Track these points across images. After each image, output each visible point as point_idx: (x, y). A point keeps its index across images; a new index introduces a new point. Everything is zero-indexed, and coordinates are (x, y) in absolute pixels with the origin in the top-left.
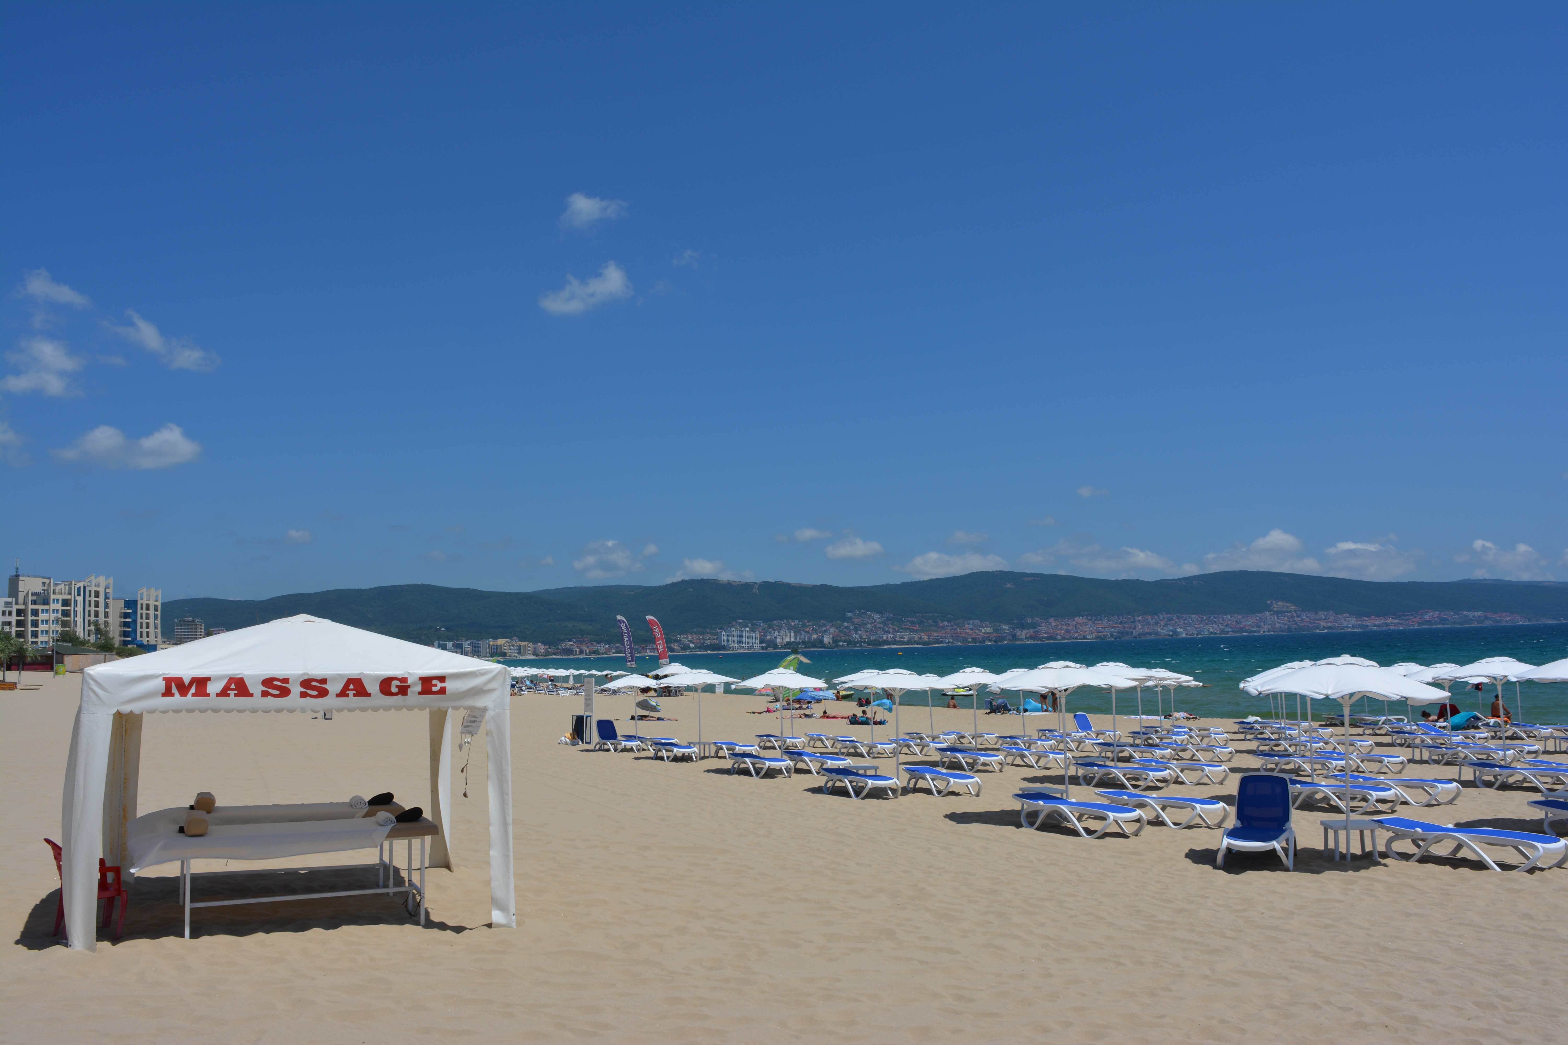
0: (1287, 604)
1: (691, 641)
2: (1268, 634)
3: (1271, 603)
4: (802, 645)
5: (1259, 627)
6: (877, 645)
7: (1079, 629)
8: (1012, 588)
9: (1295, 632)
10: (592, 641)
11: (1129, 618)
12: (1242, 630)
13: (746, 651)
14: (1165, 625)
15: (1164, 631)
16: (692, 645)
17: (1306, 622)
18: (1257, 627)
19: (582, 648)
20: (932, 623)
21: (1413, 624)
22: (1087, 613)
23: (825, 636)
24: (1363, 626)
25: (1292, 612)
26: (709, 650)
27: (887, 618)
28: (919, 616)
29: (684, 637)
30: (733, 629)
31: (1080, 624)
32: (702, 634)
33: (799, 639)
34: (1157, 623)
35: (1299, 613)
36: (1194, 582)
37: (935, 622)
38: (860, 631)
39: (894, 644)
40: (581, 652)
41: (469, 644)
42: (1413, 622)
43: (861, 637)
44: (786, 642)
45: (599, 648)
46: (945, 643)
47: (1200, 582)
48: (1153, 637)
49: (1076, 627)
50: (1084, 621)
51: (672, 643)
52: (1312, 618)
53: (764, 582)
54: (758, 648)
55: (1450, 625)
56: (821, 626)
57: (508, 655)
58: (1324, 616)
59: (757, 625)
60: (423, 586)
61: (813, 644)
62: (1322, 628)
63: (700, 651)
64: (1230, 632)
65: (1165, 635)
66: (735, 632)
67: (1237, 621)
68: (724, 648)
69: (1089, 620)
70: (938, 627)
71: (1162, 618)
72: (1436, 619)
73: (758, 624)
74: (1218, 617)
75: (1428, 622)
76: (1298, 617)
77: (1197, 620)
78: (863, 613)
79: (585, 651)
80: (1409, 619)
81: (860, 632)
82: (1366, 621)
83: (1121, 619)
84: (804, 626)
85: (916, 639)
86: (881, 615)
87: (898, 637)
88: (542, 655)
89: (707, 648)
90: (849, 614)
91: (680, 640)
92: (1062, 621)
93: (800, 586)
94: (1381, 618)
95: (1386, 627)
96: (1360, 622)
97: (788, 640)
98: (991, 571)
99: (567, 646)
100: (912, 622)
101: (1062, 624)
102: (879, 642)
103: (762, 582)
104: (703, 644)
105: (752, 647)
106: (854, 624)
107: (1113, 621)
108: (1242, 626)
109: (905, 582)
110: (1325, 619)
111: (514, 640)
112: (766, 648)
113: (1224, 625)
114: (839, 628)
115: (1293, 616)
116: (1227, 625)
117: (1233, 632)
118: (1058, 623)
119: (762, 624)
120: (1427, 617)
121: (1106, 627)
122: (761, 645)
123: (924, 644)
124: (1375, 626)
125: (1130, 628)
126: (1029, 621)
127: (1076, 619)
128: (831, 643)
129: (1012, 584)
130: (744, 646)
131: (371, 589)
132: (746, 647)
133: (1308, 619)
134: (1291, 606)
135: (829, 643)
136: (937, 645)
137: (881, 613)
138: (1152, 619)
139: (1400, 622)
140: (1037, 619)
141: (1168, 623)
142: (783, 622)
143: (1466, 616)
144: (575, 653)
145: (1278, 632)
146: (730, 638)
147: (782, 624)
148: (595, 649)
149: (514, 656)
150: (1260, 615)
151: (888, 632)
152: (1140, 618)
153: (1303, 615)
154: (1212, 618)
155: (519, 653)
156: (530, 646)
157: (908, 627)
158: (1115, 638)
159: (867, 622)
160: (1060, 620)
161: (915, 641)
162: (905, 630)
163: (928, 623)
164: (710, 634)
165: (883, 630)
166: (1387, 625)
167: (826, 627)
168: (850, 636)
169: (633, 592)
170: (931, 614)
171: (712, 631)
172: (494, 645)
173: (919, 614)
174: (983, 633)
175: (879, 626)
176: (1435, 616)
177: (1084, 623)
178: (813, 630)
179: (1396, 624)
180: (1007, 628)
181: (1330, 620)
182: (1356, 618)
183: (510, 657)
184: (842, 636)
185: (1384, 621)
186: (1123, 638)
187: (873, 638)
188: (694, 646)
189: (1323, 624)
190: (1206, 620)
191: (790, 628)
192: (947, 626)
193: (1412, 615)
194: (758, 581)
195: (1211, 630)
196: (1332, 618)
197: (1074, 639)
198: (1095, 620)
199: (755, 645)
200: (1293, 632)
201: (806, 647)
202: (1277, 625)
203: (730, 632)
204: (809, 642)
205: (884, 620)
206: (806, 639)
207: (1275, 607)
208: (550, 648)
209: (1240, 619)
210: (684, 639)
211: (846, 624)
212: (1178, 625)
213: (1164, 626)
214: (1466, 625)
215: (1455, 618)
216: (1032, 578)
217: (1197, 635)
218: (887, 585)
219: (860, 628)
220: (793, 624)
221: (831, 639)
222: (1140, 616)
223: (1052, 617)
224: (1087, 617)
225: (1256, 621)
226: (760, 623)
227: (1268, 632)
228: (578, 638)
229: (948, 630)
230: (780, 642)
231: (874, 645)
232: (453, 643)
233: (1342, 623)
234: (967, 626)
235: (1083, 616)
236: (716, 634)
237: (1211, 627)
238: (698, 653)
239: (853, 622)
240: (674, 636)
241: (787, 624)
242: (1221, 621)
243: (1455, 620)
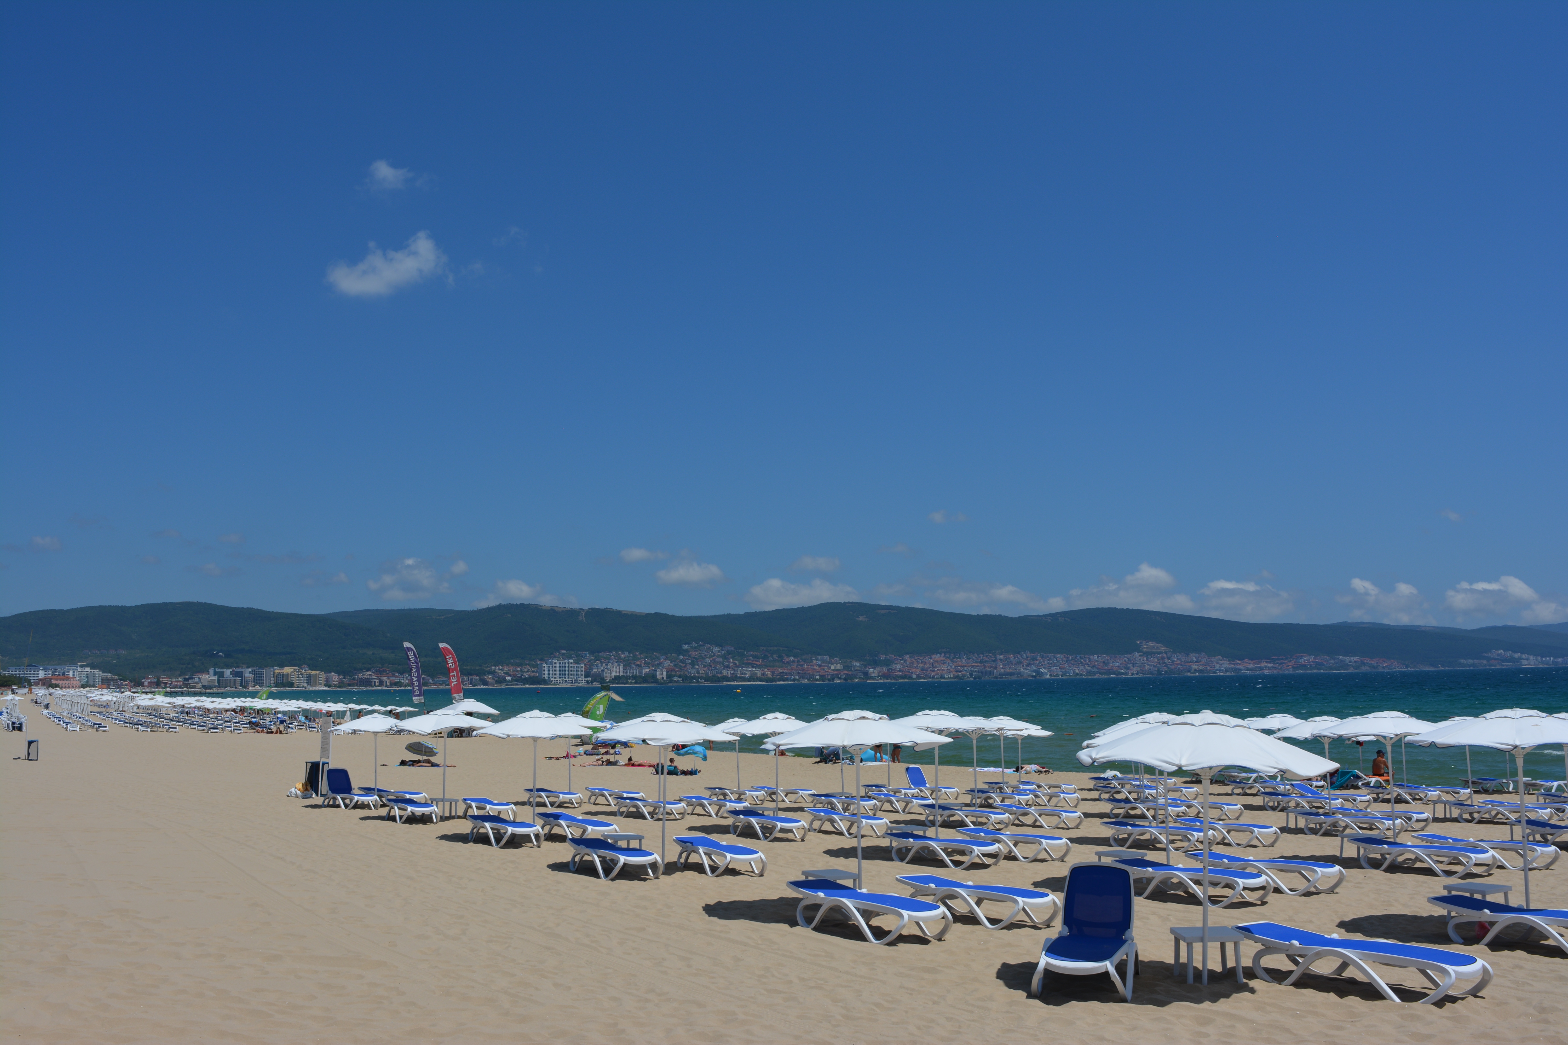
0: (1158, 645)
1: (507, 674)
2: (1137, 676)
3: (1141, 643)
4: (633, 680)
5: (1128, 668)
6: (716, 681)
7: (936, 667)
8: (865, 621)
9: (1165, 675)
10: (394, 671)
11: (990, 656)
12: (1109, 672)
13: (569, 686)
14: (1029, 665)
15: (1027, 672)
16: (508, 678)
17: (1177, 664)
18: (1125, 668)
19: (382, 678)
20: (777, 658)
21: (1288, 668)
22: (945, 650)
23: (658, 670)
24: (1235, 670)
25: (1163, 653)
26: (527, 684)
27: (728, 651)
28: (763, 650)
29: (499, 668)
30: (554, 661)
31: (937, 662)
32: (520, 665)
33: (629, 673)
34: (1019, 663)
35: (1169, 654)
36: (1060, 619)
37: (780, 657)
38: (698, 665)
39: (734, 681)
40: (381, 683)
41: (250, 673)
42: (1288, 666)
43: (698, 672)
44: (615, 676)
45: (402, 680)
46: (791, 681)
47: (1067, 619)
48: (1015, 678)
49: (933, 665)
50: (942, 659)
51: (485, 675)
52: (1183, 660)
53: (592, 609)
54: (582, 682)
55: (1326, 670)
56: (654, 659)
57: (295, 686)
58: (1196, 658)
59: (582, 657)
60: (199, 604)
61: (645, 679)
62: (1193, 671)
63: (517, 685)
64: (1097, 673)
65: (1028, 676)
66: (557, 664)
67: (1104, 662)
68: (545, 682)
69: (948, 658)
70: (783, 662)
71: (1025, 657)
72: (1312, 663)
73: (584, 655)
74: (1085, 657)
75: (1304, 667)
76: (1169, 658)
77: (1062, 660)
78: (701, 645)
79: (385, 683)
80: (1284, 663)
81: (697, 667)
82: (1240, 664)
83: (982, 657)
84: (635, 658)
85: (759, 675)
86: (721, 648)
87: (739, 673)
88: (335, 686)
89: (525, 681)
90: (686, 647)
91: (495, 672)
92: (919, 659)
93: (632, 614)
94: (1254, 661)
95: (1259, 671)
96: (1233, 666)
97: (617, 674)
98: (843, 602)
99: (365, 676)
100: (755, 657)
101: (918, 662)
102: (718, 678)
103: (589, 609)
104: (521, 677)
105: (576, 681)
106: (691, 658)
107: (973, 659)
108: (1110, 667)
109: (749, 612)
110: (1196, 662)
111: (304, 668)
112: (592, 682)
113: (1091, 666)
114: (674, 661)
115: (1163, 658)
116: (1093, 666)
117: (1100, 673)
118: (914, 660)
119: (588, 655)
120: (1302, 661)
121: (966, 666)
122: (586, 679)
123: (767, 681)
124: (1248, 669)
125: (991, 667)
126: (883, 657)
127: (934, 656)
128: (665, 678)
129: (865, 616)
130: (567, 680)
131: (137, 606)
132: (569, 680)
133: (1179, 662)
134: (1161, 647)
135: (663, 678)
136: (781, 683)
137: (721, 646)
138: (1015, 658)
139: (1275, 666)
140: (891, 656)
141: (1032, 662)
142: (611, 654)
143: (1342, 661)
144: (373, 684)
145: (1148, 675)
146: (551, 670)
147: (611, 656)
148: (397, 680)
149: (303, 687)
150: (1128, 656)
151: (728, 667)
152: (1002, 657)
153: (1174, 657)
154: (1078, 658)
155: (309, 683)
156: (322, 676)
157: (750, 661)
158: (975, 678)
159: (705, 655)
160: (916, 658)
161: (757, 678)
162: (747, 665)
163: (772, 657)
164: (529, 665)
165: (723, 664)
166: (1261, 669)
167: (660, 660)
168: (686, 670)
169: (443, 617)
170: (776, 648)
171: (531, 663)
172: (279, 673)
173: (762, 648)
174: (832, 670)
175: (718, 660)
176: (1311, 661)
177: (941, 660)
178: (645, 663)
179: (1269, 668)
180: (858, 664)
181: (1202, 663)
182: (1229, 661)
183: (298, 687)
184: (677, 671)
185: (1258, 664)
186: (983, 678)
187: (711, 673)
188: (510, 678)
189: (1194, 667)
190: (1072, 660)
191: (619, 660)
192: (793, 661)
193: (1286, 659)
194: (586, 608)
195: (1077, 671)
196: (1204, 661)
197: (930, 678)
198: (953, 658)
199: (579, 679)
200: (1162, 674)
201: (636, 683)
202: (1147, 667)
203: (551, 664)
204: (641, 677)
205: (724, 654)
206: (637, 673)
207: (1144, 648)
208: (344, 678)
209: (1108, 660)
210: (500, 670)
211: (681, 657)
212: (1042, 665)
213: (1027, 666)
214: (1341, 670)
215: (1331, 663)
216: (887, 611)
217: (1062, 676)
218: (729, 615)
219: (697, 662)
220: (623, 656)
221: (665, 674)
222: (1001, 655)
223: (907, 653)
224: (945, 655)
225: (1124, 663)
226: (586, 655)
227: (1137, 674)
228: (378, 667)
229: (794, 666)
230: (607, 676)
231: (712, 681)
232: (231, 670)
233: (1214, 666)
234: (815, 662)
235: (940, 654)
236: (536, 666)
237: (1077, 667)
238: (515, 687)
239: (690, 656)
240: (487, 667)
241: (616, 656)
242: (1087, 661)
243: (1331, 665)
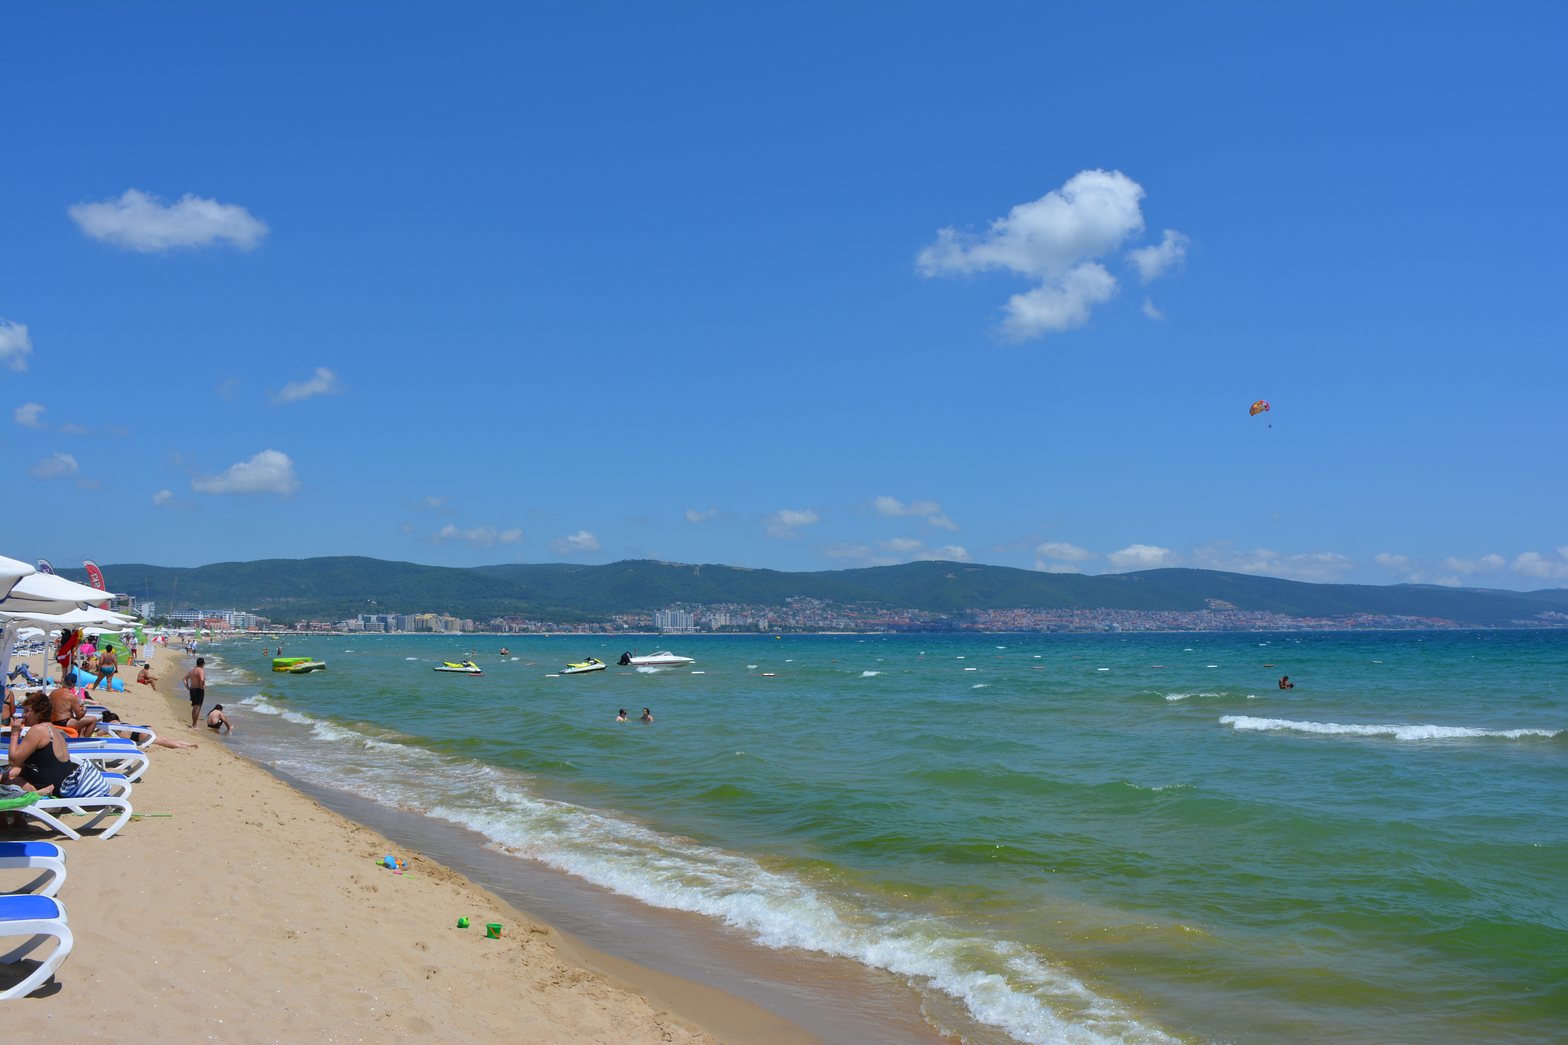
0: (1225, 603)
1: (626, 622)
2: (1204, 631)
3: (1209, 601)
4: (737, 629)
5: (1196, 624)
6: (812, 631)
7: (1017, 621)
8: (953, 578)
9: (1230, 630)
11: (1068, 612)
12: (1178, 627)
13: (680, 633)
14: (1103, 620)
15: (1100, 626)
16: (626, 626)
17: (1242, 621)
18: (1193, 624)
19: (511, 625)
20: (871, 611)
21: (1347, 626)
22: (1026, 605)
23: (761, 620)
24: (1297, 627)
25: (1229, 610)
26: (642, 631)
27: (827, 604)
28: (859, 603)
29: (619, 617)
30: (668, 611)
31: (1018, 616)
32: (639, 614)
33: (734, 623)
34: (1095, 618)
35: (1235, 612)
36: (1135, 578)
37: (874, 610)
38: (799, 616)
39: (829, 631)
40: (511, 629)
41: (394, 618)
42: (1347, 624)
43: (797, 622)
44: (721, 625)
45: (530, 627)
46: (881, 631)
47: (1141, 578)
48: (1089, 631)
49: (1014, 619)
50: (1023, 613)
51: (605, 623)
52: (1248, 617)
53: (706, 565)
54: (691, 630)
55: (1384, 628)
56: (760, 610)
57: (434, 630)
58: (1260, 615)
59: (695, 608)
60: (360, 558)
61: (748, 629)
62: (1257, 627)
63: (633, 632)
64: (1167, 628)
65: (1101, 630)
66: (671, 614)
67: (1174, 618)
68: (657, 629)
69: (1028, 612)
70: (877, 615)
71: (1100, 613)
72: (1370, 622)
73: (697, 606)
74: (1156, 614)
75: (1362, 625)
76: (1235, 616)
77: (1134, 615)
78: (803, 598)
79: (514, 628)
80: (1343, 621)
81: (797, 618)
82: (1302, 621)
83: (1060, 613)
84: (743, 609)
85: (852, 626)
86: (821, 601)
87: (834, 624)
88: (469, 631)
89: (640, 629)
90: (789, 600)
91: (614, 621)
92: (1002, 613)
93: (742, 570)
94: (1316, 619)
95: (1320, 628)
96: (1295, 623)
97: (723, 623)
98: (934, 561)
99: (497, 623)
100: (851, 610)
101: (1000, 616)
102: (815, 628)
104: (637, 625)
105: (686, 629)
106: (793, 610)
107: (1052, 614)
108: (1179, 623)
110: (1261, 619)
112: (700, 631)
113: (1161, 621)
114: (777, 613)
115: (1229, 615)
116: (1164, 622)
117: (1169, 628)
118: (997, 614)
119: (701, 606)
120: (1361, 620)
121: (1044, 620)
122: (695, 628)
123: (859, 632)
124: (1309, 627)
125: (1068, 621)
126: (969, 611)
127: (1015, 611)
128: (767, 628)
129: (955, 573)
130: (678, 628)
131: (306, 560)
132: (680, 629)
133: (1244, 618)
134: (1228, 605)
135: (764, 628)
136: (872, 633)
137: (821, 599)
138: (1091, 613)
139: (1334, 624)
140: (976, 610)
141: (1107, 618)
142: (722, 606)
143: (1399, 620)
144: (504, 630)
145: (1214, 630)
146: (664, 620)
147: (721, 607)
148: (525, 626)
149: (440, 631)
150: (1197, 613)
151: (826, 618)
152: (1078, 612)
153: (1240, 614)
154: (1150, 614)
155: (446, 628)
156: (458, 622)
157: (846, 614)
158: (1052, 631)
159: (806, 608)
160: (999, 612)
161: (850, 629)
162: (844, 616)
163: (867, 610)
164: (646, 615)
165: (822, 616)
166: (1322, 626)
167: (765, 611)
168: (787, 621)
169: (573, 571)
170: (871, 602)
171: (648, 613)
173: (858, 602)
174: (921, 622)
175: (817, 612)
176: (1369, 619)
177: (1023, 615)
178: (751, 614)
179: (1330, 626)
180: (946, 618)
181: (1266, 620)
182: (1292, 619)
183: (436, 632)
184: (779, 621)
185: (1319, 622)
186: (1059, 632)
187: (809, 624)
188: (627, 626)
189: (1259, 623)
190: (1143, 616)
191: (728, 611)
192: (886, 614)
193: (1346, 617)
194: (701, 564)
195: (1148, 626)
196: (1268, 618)
197: (1010, 630)
198: (1034, 613)
199: (689, 627)
200: (1228, 630)
201: (740, 631)
202: (1214, 623)
203: (666, 614)
204: (745, 626)
205: (824, 606)
206: (741, 623)
207: (1212, 605)
208: (479, 624)
209: (1177, 616)
210: (619, 619)
211: (784, 609)
212: (1116, 620)
213: (1101, 621)
214: (1398, 628)
215: (1388, 622)
216: (976, 567)
217: (1133, 630)
218: (831, 572)
219: (798, 614)
220: (732, 608)
221: (766, 624)
222: (1078, 610)
223: (991, 608)
224: (1026, 610)
225: (1193, 619)
226: (699, 606)
227: (1204, 629)
228: (511, 615)
229: (887, 619)
230: (714, 625)
231: (809, 631)
233: (1277, 623)
234: (906, 614)
235: (1022, 609)
236: (651, 616)
237: (1148, 623)
238: (630, 634)
239: (792, 608)
240: (608, 616)
241: (726, 608)
242: (1158, 617)
243: (1388, 623)
